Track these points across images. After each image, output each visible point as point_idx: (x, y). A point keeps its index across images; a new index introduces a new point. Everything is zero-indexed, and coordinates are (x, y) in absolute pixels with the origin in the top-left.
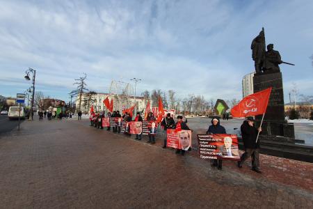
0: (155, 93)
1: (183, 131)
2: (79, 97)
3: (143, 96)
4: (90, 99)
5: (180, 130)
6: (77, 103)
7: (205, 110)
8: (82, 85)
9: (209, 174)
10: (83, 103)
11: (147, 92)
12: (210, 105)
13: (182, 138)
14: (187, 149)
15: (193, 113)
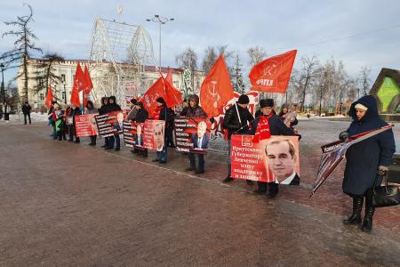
0: (212, 55)
1: (274, 138)
2: (22, 70)
3: (180, 64)
4: (49, 75)
5: (266, 136)
6: (20, 84)
7: (345, 99)
8: (25, 38)
9: (336, 240)
10: (32, 84)
11: (191, 54)
12: (360, 86)
13: (272, 157)
14: (287, 181)
15: (312, 108)
